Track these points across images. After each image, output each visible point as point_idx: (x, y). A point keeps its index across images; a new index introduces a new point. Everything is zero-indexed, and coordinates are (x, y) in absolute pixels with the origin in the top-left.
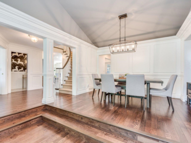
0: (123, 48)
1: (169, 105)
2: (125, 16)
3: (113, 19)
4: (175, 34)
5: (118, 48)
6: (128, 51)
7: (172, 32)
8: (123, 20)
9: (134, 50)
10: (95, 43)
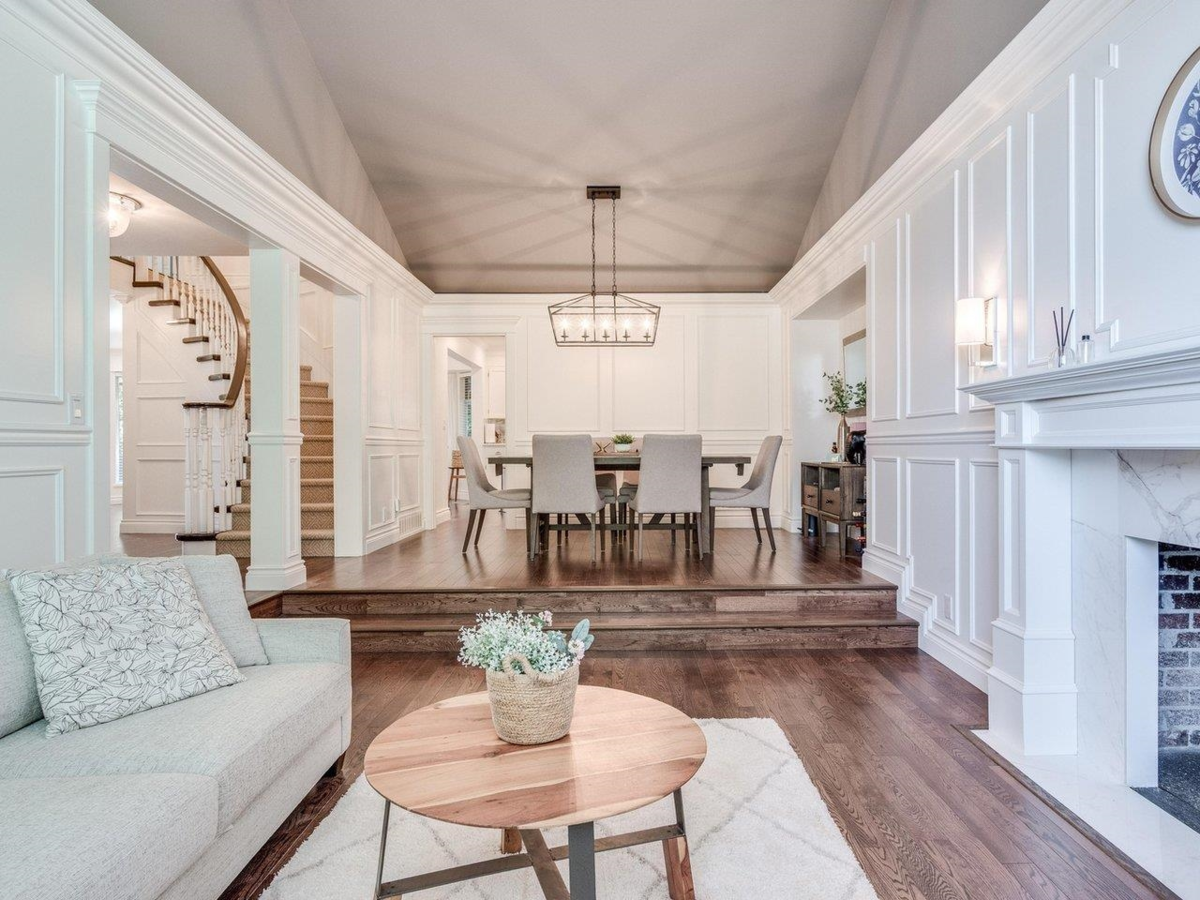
0: (606, 324)
1: (757, 543)
2: (613, 192)
3: (559, 189)
4: (766, 289)
5: (585, 324)
6: (627, 342)
7: (757, 278)
8: (604, 205)
9: (648, 341)
10: (424, 268)
